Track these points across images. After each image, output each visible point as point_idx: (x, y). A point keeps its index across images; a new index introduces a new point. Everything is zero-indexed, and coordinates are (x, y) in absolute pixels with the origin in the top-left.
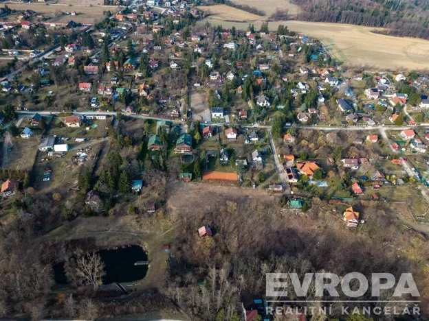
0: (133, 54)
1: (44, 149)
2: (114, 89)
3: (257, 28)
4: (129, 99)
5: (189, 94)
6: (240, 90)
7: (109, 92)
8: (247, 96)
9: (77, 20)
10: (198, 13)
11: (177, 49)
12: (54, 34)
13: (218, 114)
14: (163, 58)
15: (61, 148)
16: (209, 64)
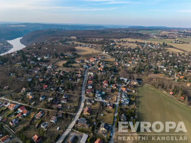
0: (144, 54)
1: (126, 65)
2: (139, 59)
3: (181, 54)
4: (142, 61)
5: (156, 63)
6: (170, 64)
7: (138, 60)
8: (171, 65)
9: (130, 47)
10: (163, 49)
11: (155, 55)
12: (126, 49)
13: (163, 66)
14: (151, 56)
15: (129, 65)
16: (163, 58)
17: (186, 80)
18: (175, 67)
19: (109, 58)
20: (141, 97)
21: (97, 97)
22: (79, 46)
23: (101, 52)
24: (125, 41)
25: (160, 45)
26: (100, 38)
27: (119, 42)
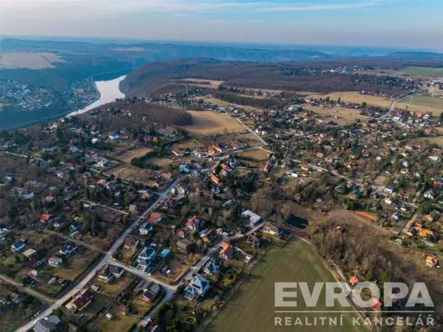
1: (288, 173)
2: (334, 160)
5: (377, 175)
6: (416, 184)
7: (331, 160)
8: (418, 189)
10: (431, 132)
11: (389, 150)
13: (388, 190)
14: (375, 153)
15: (295, 175)
16: (405, 164)
17: (432, 245)
18: (426, 196)
19: (261, 148)
20: (258, 277)
21: (139, 261)
22: (211, 109)
23: (250, 130)
24: (332, 103)
25: (431, 117)
26: (276, 88)
27: (316, 103)
